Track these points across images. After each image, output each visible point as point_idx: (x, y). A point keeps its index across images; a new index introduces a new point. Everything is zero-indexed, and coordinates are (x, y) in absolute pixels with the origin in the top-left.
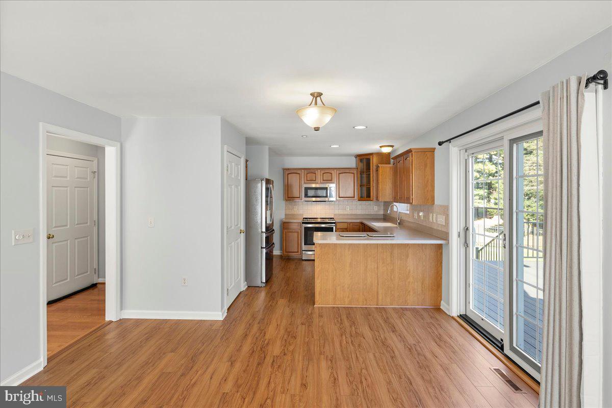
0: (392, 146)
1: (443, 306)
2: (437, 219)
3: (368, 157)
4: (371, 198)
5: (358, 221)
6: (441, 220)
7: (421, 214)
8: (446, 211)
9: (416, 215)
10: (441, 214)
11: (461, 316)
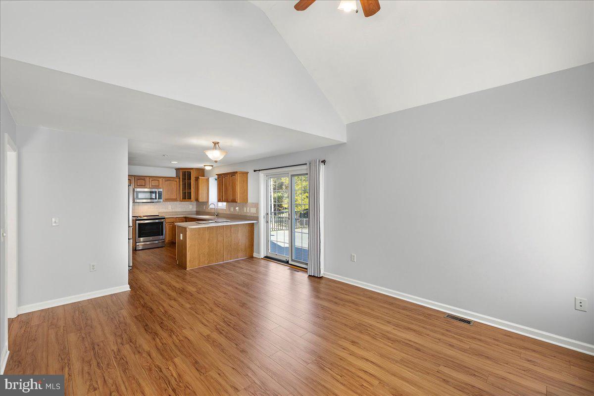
0: (212, 166)
1: (255, 255)
2: (250, 210)
3: (189, 170)
4: (192, 200)
5: (183, 216)
6: (253, 210)
7: (237, 208)
8: (257, 206)
9: (232, 209)
10: (252, 207)
11: (265, 257)
